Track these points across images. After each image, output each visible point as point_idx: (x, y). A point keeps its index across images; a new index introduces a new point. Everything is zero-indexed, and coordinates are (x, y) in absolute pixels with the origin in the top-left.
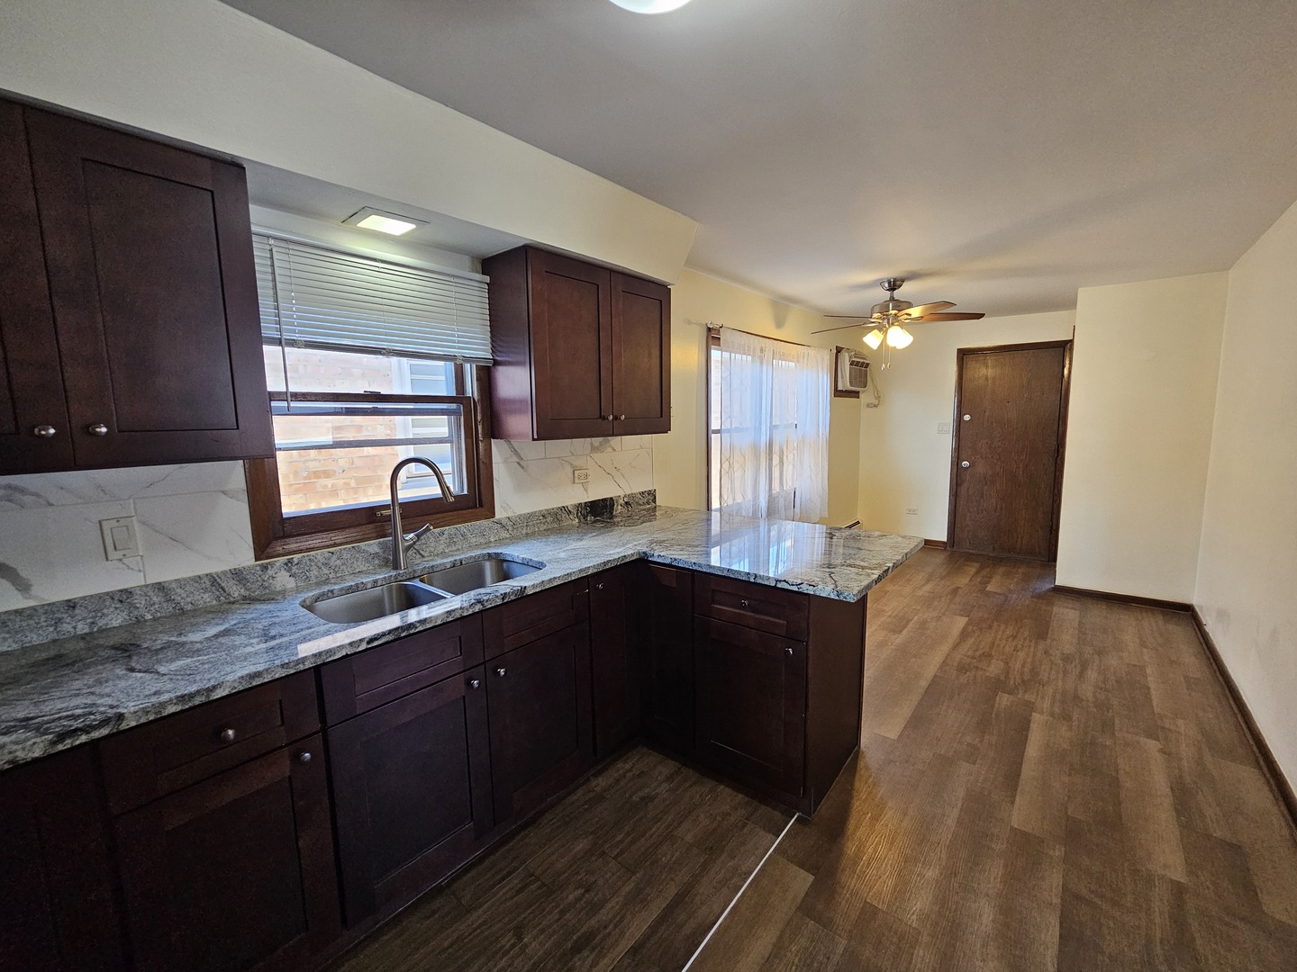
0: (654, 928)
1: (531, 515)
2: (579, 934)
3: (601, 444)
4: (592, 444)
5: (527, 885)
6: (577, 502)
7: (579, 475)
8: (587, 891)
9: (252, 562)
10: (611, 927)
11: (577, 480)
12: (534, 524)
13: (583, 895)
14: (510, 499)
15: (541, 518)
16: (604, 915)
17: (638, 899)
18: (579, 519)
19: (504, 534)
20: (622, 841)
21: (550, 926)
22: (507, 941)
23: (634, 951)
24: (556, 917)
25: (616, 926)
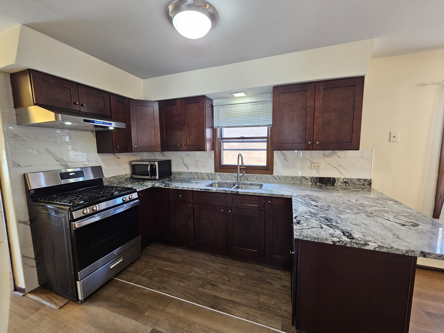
0: (224, 299)
1: (287, 177)
2: (216, 284)
3: (330, 154)
4: (324, 154)
5: (224, 269)
6: (312, 176)
7: (314, 165)
8: (228, 281)
9: (214, 172)
10: (220, 289)
11: (313, 167)
12: (288, 180)
13: (227, 280)
14: (279, 169)
15: (292, 179)
16: (222, 286)
17: (231, 293)
18: (312, 183)
19: (275, 181)
20: (249, 282)
21: (215, 277)
22: (209, 272)
23: (216, 297)
24: (218, 278)
25: (221, 290)
